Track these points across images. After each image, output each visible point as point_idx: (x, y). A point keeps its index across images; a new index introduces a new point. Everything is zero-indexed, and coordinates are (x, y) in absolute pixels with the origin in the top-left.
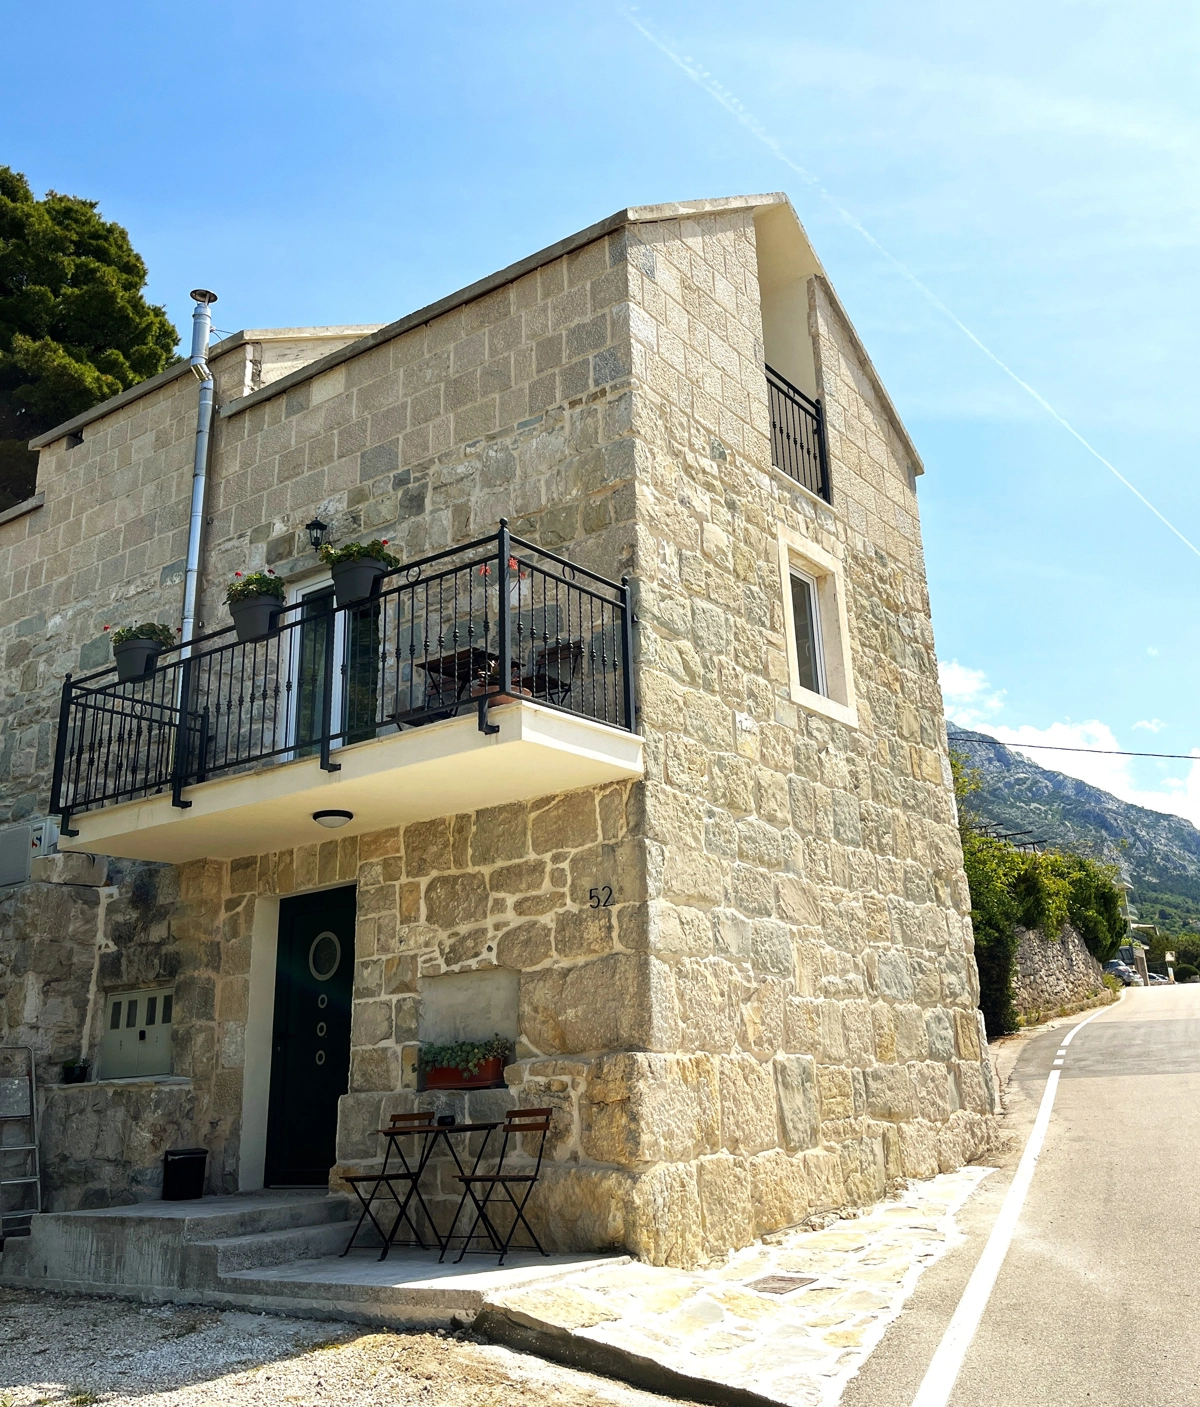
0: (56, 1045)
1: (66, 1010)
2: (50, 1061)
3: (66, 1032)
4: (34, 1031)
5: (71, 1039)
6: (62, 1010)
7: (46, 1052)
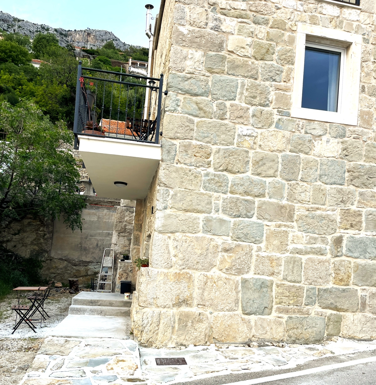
0: (122, 250)
1: (125, 241)
2: (121, 254)
3: (125, 246)
4: (116, 245)
5: (127, 248)
6: (123, 241)
7: (120, 251)
